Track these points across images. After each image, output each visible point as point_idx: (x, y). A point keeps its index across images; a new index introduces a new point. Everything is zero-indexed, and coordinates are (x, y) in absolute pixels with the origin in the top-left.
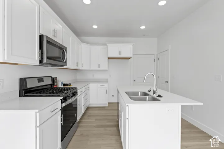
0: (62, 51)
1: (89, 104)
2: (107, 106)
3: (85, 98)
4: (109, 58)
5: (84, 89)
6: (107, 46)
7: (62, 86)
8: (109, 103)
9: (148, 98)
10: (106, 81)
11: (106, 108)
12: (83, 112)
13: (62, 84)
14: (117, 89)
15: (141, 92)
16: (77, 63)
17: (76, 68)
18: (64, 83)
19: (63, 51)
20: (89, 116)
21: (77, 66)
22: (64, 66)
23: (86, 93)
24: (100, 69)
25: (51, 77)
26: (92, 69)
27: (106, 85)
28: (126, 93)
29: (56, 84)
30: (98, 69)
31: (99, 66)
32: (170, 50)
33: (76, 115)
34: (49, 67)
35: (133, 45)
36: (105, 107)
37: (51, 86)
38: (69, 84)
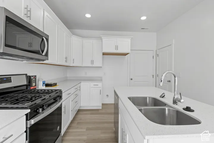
0: (41, 39)
1: (80, 107)
2: (101, 108)
3: (75, 100)
4: (104, 54)
5: (72, 91)
6: (102, 39)
7: (44, 88)
8: (103, 104)
9: (169, 110)
10: (100, 80)
11: (100, 111)
12: (71, 119)
13: (44, 84)
14: (115, 91)
15: (149, 98)
16: (66, 58)
17: (64, 63)
18: (46, 82)
19: (43, 39)
20: (78, 123)
21: (66, 61)
22: (43, 60)
23: (76, 94)
24: (93, 66)
25: (26, 75)
26: (84, 65)
27: (100, 84)
28: (129, 98)
29: (34, 84)
30: (91, 65)
31: (92, 62)
32: (173, 45)
33: (59, 127)
34: (24, 62)
35: (131, 39)
36: (98, 110)
37: (27, 88)
38: (54, 84)
